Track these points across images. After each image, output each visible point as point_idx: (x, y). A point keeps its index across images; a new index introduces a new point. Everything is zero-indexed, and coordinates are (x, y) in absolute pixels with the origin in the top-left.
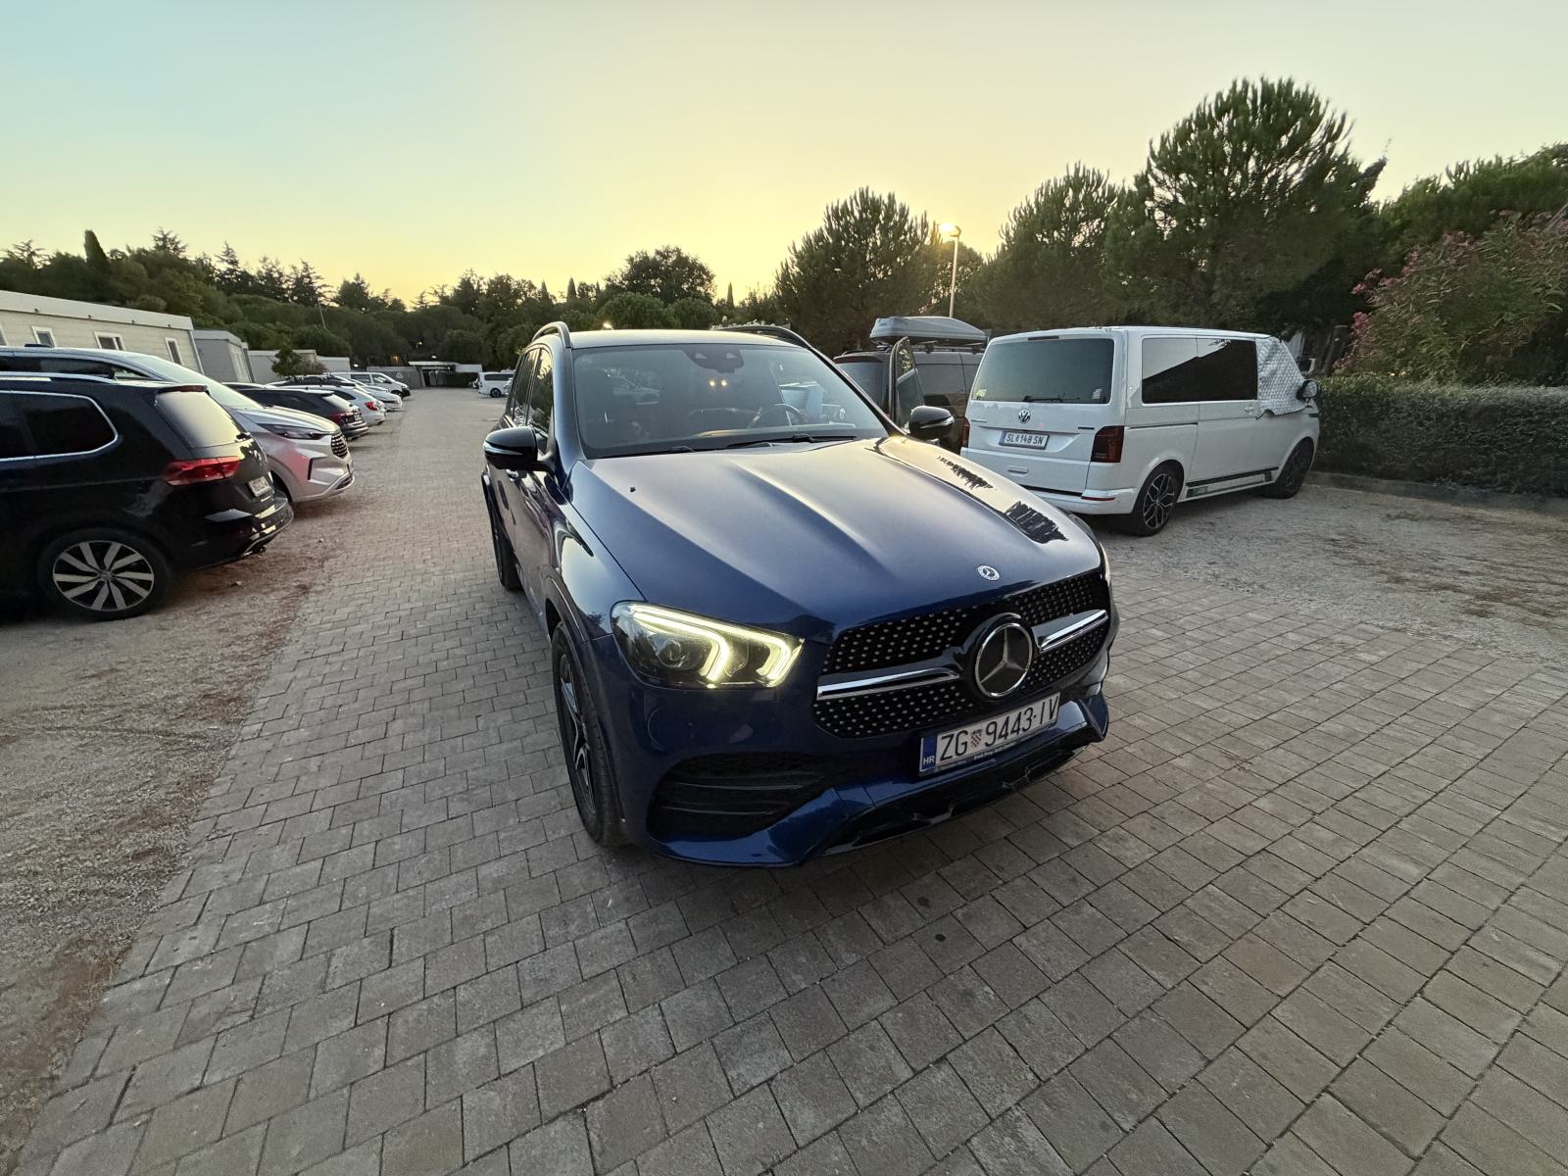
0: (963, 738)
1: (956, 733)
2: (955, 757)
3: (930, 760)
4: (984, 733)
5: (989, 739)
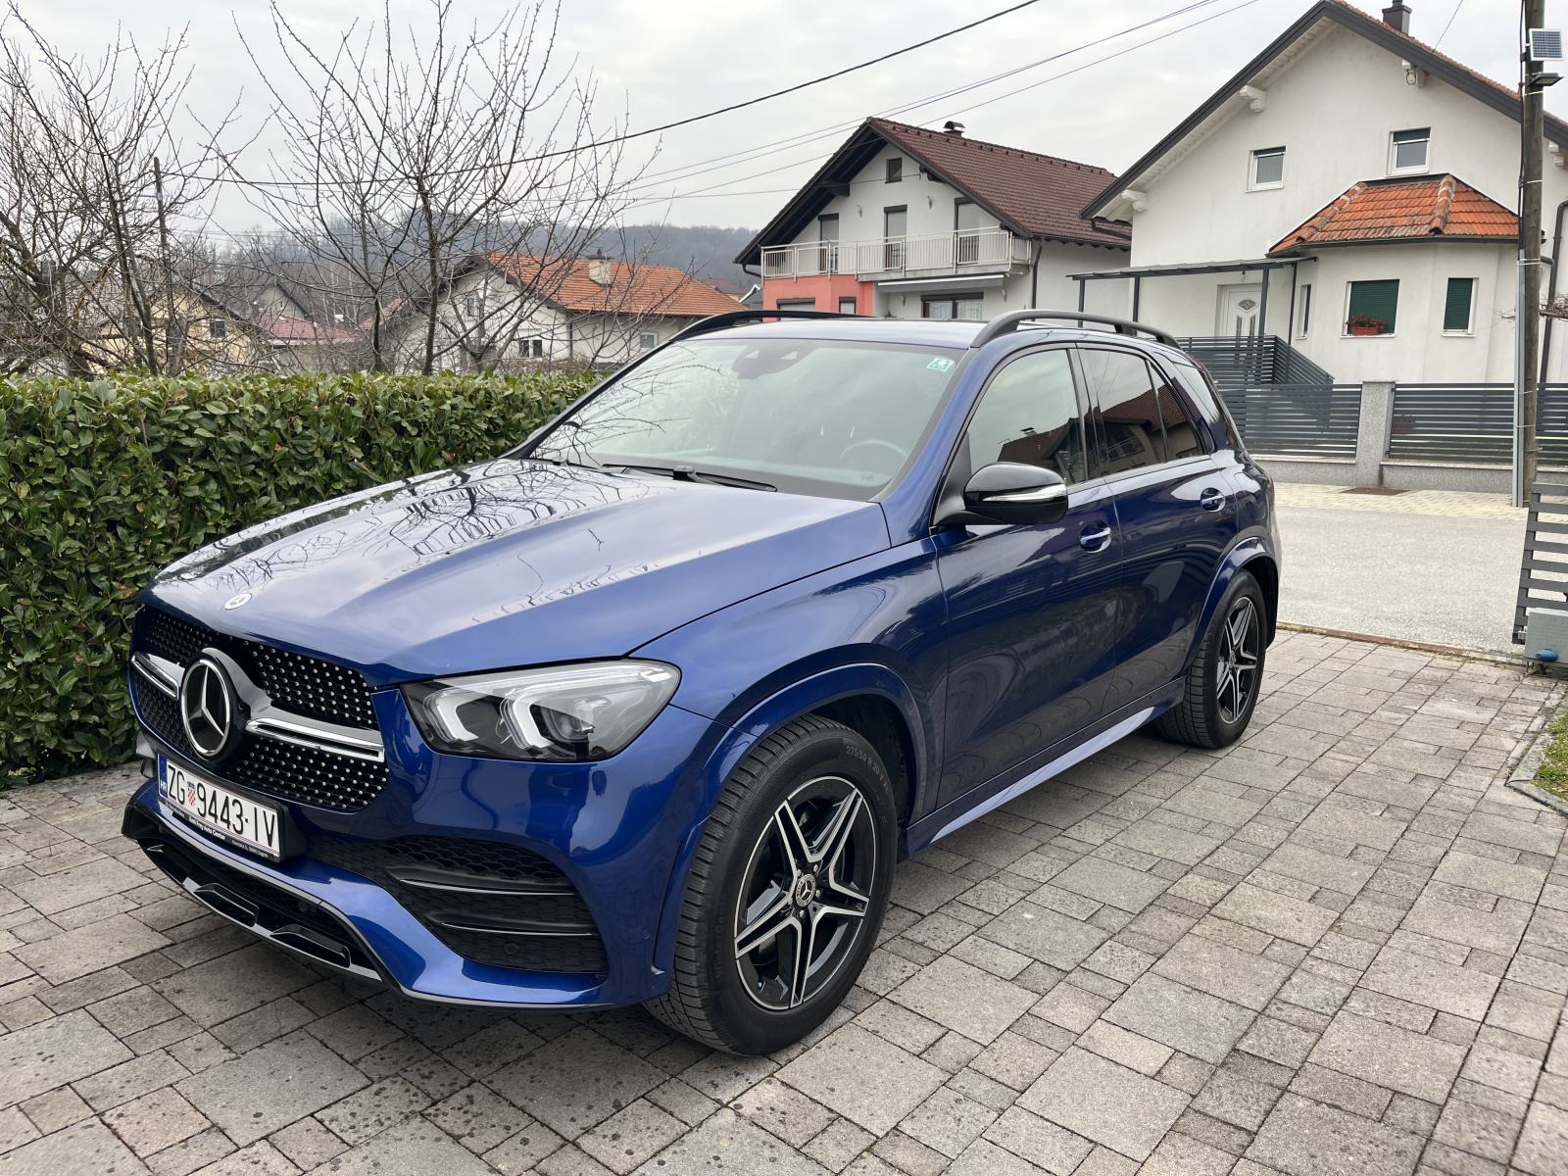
0: (182, 782)
1: (176, 769)
3: (164, 786)
4: (196, 792)
5: (200, 805)
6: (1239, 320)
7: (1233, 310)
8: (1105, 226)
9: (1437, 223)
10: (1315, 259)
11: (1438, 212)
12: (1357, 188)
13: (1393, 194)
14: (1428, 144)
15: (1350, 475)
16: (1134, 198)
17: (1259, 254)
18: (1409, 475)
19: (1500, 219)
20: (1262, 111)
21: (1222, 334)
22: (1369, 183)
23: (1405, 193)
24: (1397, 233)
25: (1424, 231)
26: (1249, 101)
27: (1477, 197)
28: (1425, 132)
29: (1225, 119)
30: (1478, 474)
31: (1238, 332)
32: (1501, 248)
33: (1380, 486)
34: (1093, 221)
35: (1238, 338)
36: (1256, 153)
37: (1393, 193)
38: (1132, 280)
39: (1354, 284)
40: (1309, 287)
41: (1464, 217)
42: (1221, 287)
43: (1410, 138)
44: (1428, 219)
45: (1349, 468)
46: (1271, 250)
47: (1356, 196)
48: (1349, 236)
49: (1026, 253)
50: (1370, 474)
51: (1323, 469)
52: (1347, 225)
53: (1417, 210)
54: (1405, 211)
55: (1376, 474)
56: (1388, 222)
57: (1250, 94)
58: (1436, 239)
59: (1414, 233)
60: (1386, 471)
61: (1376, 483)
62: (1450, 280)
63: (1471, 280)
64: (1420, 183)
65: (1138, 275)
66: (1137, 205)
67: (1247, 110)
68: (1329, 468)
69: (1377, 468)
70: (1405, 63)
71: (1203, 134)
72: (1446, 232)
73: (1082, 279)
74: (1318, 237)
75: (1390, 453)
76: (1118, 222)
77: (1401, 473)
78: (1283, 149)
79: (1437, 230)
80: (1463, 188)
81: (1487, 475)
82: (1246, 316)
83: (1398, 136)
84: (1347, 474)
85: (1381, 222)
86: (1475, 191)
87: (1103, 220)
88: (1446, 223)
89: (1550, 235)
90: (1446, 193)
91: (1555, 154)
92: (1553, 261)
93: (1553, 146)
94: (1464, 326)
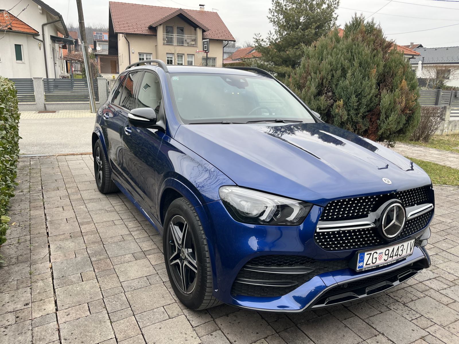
0: (375, 255)
1: (372, 252)
2: (371, 264)
3: (361, 264)
4: (384, 254)
5: (386, 257)
9: (9, 26)
11: (8, 23)
15: (35, 107)
18: (54, 106)
19: (26, 27)
25: (6, 28)
27: (16, 19)
30: (74, 105)
32: (27, 36)
33: (45, 110)
41: (16, 25)
44: (6, 25)
45: (34, 105)
50: (42, 107)
51: (25, 106)
55: (43, 106)
58: (10, 31)
60: (46, 105)
61: (44, 109)
62: (15, 45)
63: (20, 45)
68: (27, 106)
69: (43, 105)
75: (46, 100)
77: (51, 106)
79: (10, 29)
80: (11, 15)
81: (77, 105)
84: (34, 107)
86: (15, 17)
88: (12, 26)
89: (41, 33)
90: (7, 17)
91: (40, 9)
92: (43, 41)
93: (39, 7)
94: (21, 60)
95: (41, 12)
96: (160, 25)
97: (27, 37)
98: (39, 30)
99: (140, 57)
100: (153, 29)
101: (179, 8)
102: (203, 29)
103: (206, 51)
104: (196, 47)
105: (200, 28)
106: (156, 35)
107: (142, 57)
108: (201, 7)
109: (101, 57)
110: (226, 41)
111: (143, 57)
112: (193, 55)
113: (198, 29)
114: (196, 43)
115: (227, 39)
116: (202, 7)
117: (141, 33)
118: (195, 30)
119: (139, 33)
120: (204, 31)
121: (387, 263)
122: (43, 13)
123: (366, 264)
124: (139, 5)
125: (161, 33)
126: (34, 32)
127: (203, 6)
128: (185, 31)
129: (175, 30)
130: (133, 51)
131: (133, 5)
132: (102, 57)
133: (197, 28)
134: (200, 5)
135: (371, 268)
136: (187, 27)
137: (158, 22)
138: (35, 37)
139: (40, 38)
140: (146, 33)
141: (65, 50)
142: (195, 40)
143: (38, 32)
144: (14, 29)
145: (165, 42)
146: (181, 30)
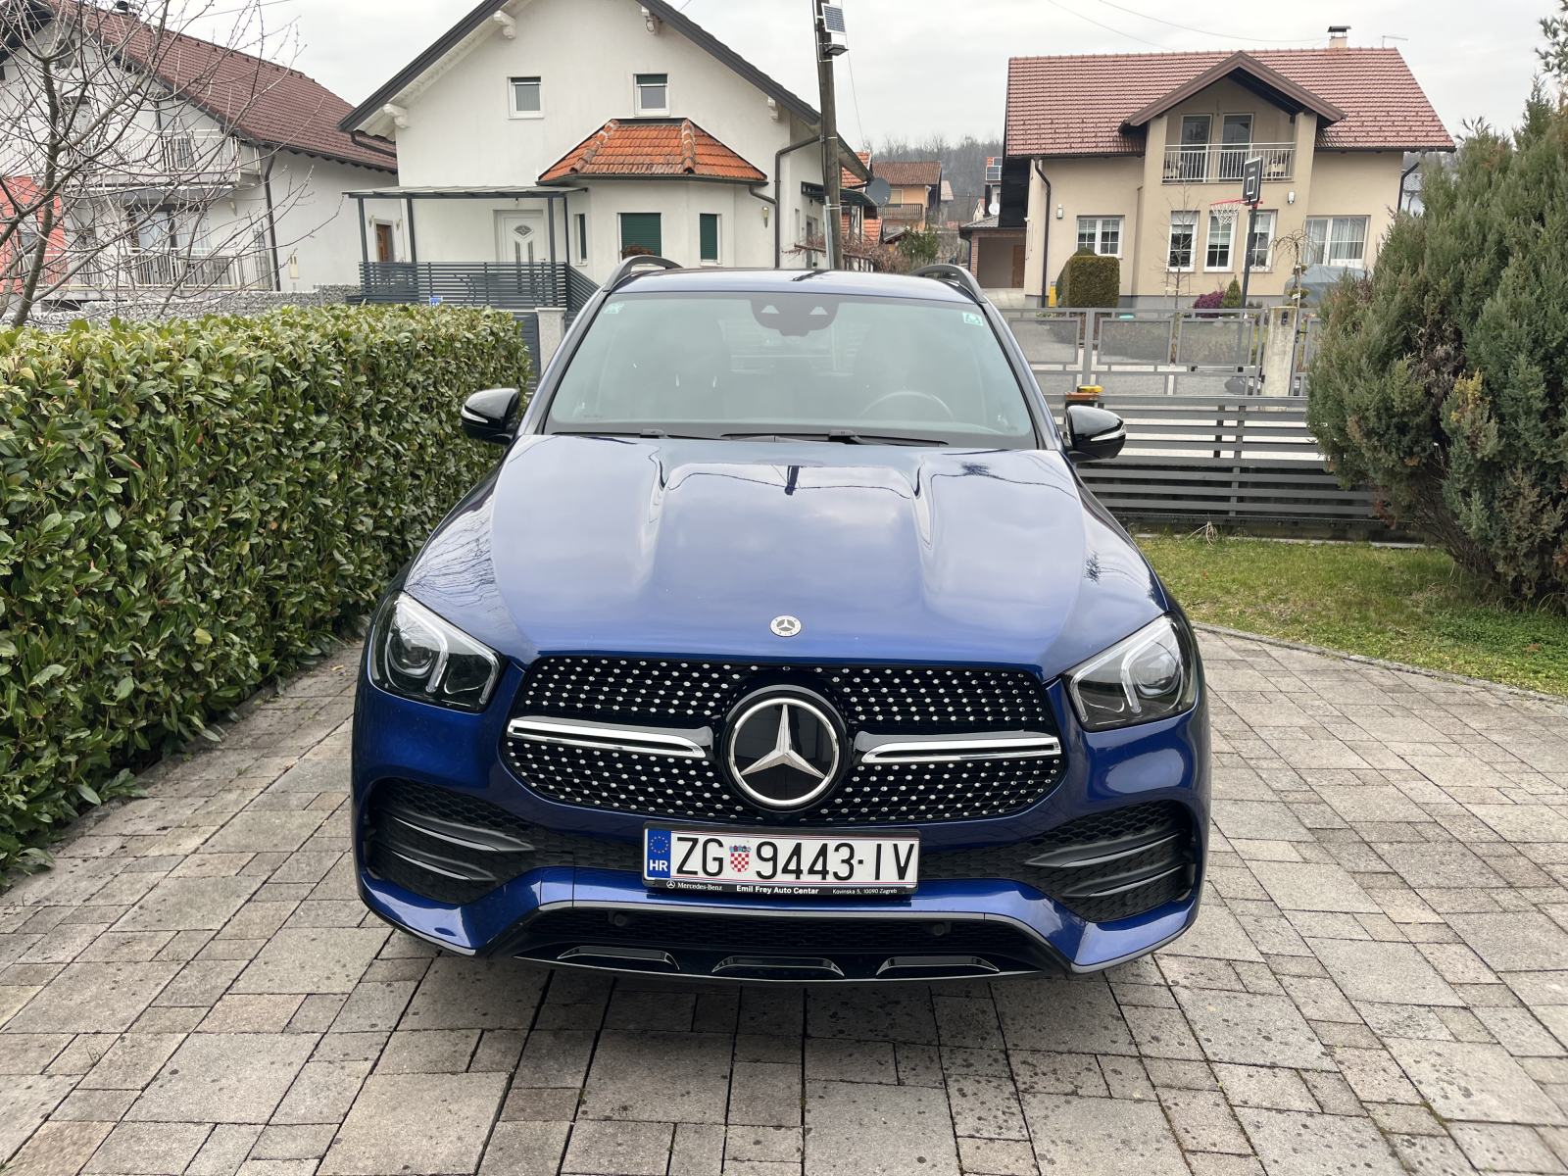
0: (713, 850)
1: (702, 838)
2: (701, 874)
3: (660, 865)
4: (753, 853)
5: (767, 869)
6: (518, 246)
7: (511, 237)
8: (365, 141)
9: (688, 164)
10: (586, 190)
11: (688, 154)
12: (612, 125)
13: (644, 134)
14: (667, 90)
16: (396, 113)
17: (529, 182)
19: (733, 162)
20: (514, 38)
21: (503, 259)
22: (621, 121)
23: (654, 134)
24: (658, 170)
25: (679, 170)
26: (502, 27)
27: (712, 142)
28: (662, 78)
29: (478, 43)
31: (518, 258)
32: (734, 188)
34: (353, 134)
35: (518, 264)
36: (513, 80)
37: (644, 132)
38: (404, 201)
39: (623, 215)
40: (582, 217)
41: (707, 159)
42: (497, 212)
43: (651, 82)
44: (679, 159)
46: (540, 178)
47: (612, 133)
48: (617, 170)
49: (254, 162)
52: (613, 159)
53: (668, 150)
54: (659, 150)
56: (647, 160)
57: (504, 20)
58: (687, 178)
59: (671, 171)
62: (701, 215)
63: (715, 216)
64: (664, 125)
65: (410, 197)
66: (399, 121)
67: (499, 34)
70: (644, 10)
71: (458, 54)
72: (697, 172)
73: (361, 198)
74: (588, 169)
76: (377, 137)
78: (538, 79)
79: (689, 170)
80: (700, 133)
82: (524, 242)
83: (641, 78)
85: (640, 159)
86: (710, 136)
87: (362, 133)
88: (695, 163)
89: (771, 179)
90: (688, 136)
91: (772, 108)
92: (776, 202)
93: (771, 101)
94: (715, 257)
95: (775, 114)
96: (1159, 116)
97: (736, 192)
98: (767, 168)
99: (1083, 231)
100: (1134, 134)
101: (1236, 49)
102: (1319, 116)
103: (1250, 197)
104: (1289, 181)
105: (1309, 112)
106: (1142, 154)
107: (1087, 231)
108: (1333, 34)
109: (983, 236)
110: (1413, 150)
111: (1092, 231)
112: (1272, 211)
113: (1301, 117)
114: (1289, 170)
115: (1418, 144)
116: (1338, 34)
117: (1090, 150)
118: (1293, 120)
119: (1083, 151)
120: (1323, 123)
121: (773, 888)
122: (780, 120)
123: (680, 870)
124: (1106, 56)
125: (1157, 144)
126: (753, 175)
127: (1343, 30)
128: (1256, 127)
129: (1217, 128)
130: (1060, 212)
131: (1083, 60)
132: (987, 236)
133: (1298, 112)
134: (1331, 30)
135: (700, 887)
136: (1263, 114)
137: (1151, 106)
138: (756, 191)
139: (769, 191)
140: (1109, 150)
141: (872, 221)
142: (1286, 159)
143: (765, 176)
144: (700, 170)
145: (1175, 173)
146: (1240, 127)
